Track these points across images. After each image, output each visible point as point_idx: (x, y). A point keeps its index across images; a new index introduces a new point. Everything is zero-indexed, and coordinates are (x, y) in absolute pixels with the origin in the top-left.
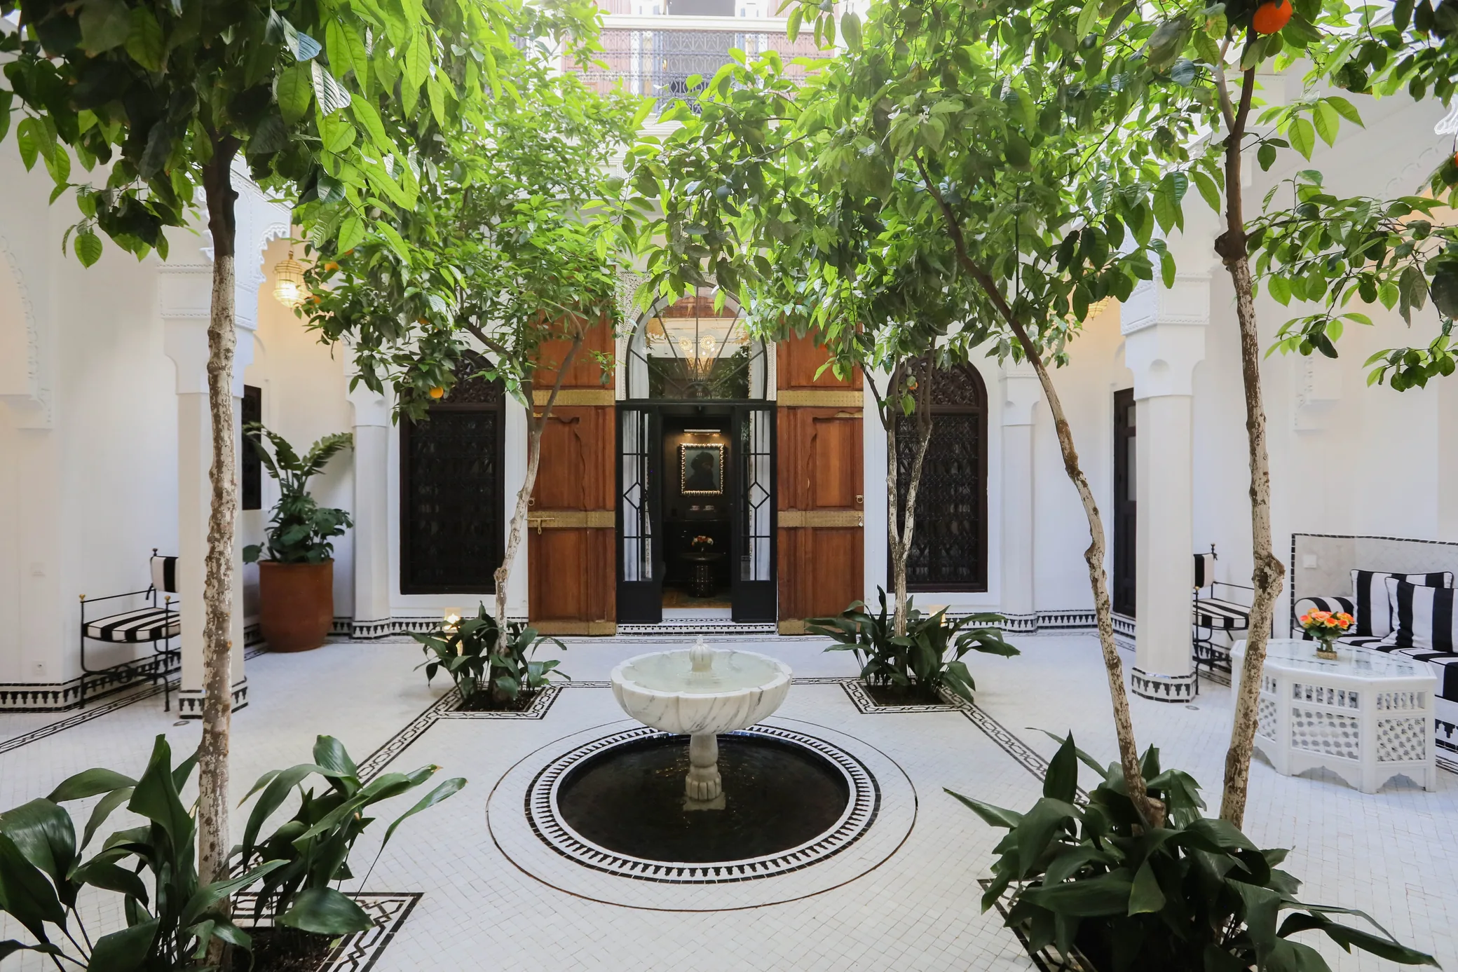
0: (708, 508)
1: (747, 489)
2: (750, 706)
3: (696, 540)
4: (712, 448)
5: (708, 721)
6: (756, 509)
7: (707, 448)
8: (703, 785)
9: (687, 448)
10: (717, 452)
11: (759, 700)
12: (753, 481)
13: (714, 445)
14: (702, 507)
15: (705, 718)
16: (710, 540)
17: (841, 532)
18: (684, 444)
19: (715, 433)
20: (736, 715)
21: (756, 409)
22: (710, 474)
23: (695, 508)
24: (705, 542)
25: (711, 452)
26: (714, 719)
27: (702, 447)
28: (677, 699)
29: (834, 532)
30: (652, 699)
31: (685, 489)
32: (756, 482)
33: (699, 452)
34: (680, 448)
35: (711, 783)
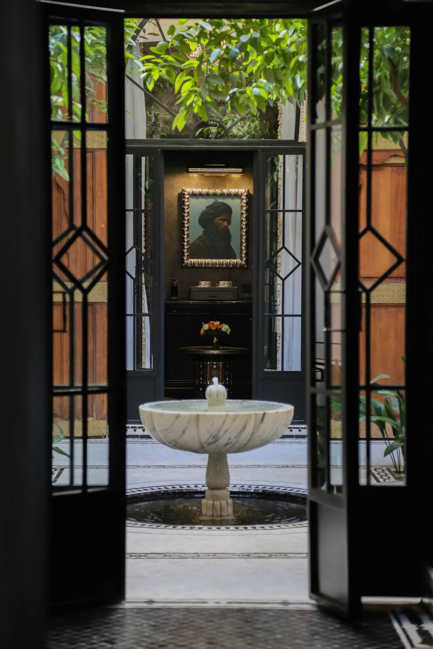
0: (223, 284)
1: (275, 253)
2: (255, 424)
3: (206, 327)
4: (229, 195)
5: (221, 433)
6: (283, 280)
7: (222, 195)
8: (217, 503)
9: (193, 195)
10: (237, 201)
11: (263, 419)
12: (280, 246)
13: (233, 191)
14: (214, 283)
15: (219, 430)
16: (225, 328)
17: (392, 310)
18: (188, 190)
19: (236, 174)
20: (244, 429)
21: (285, 152)
22: (227, 235)
23: (204, 284)
24: (219, 331)
25: (228, 201)
26: (226, 431)
27: (215, 195)
28: (198, 416)
29: (382, 310)
30: (178, 416)
31: (190, 257)
32: (284, 247)
33: (210, 201)
34: (181, 196)
35: (224, 502)
